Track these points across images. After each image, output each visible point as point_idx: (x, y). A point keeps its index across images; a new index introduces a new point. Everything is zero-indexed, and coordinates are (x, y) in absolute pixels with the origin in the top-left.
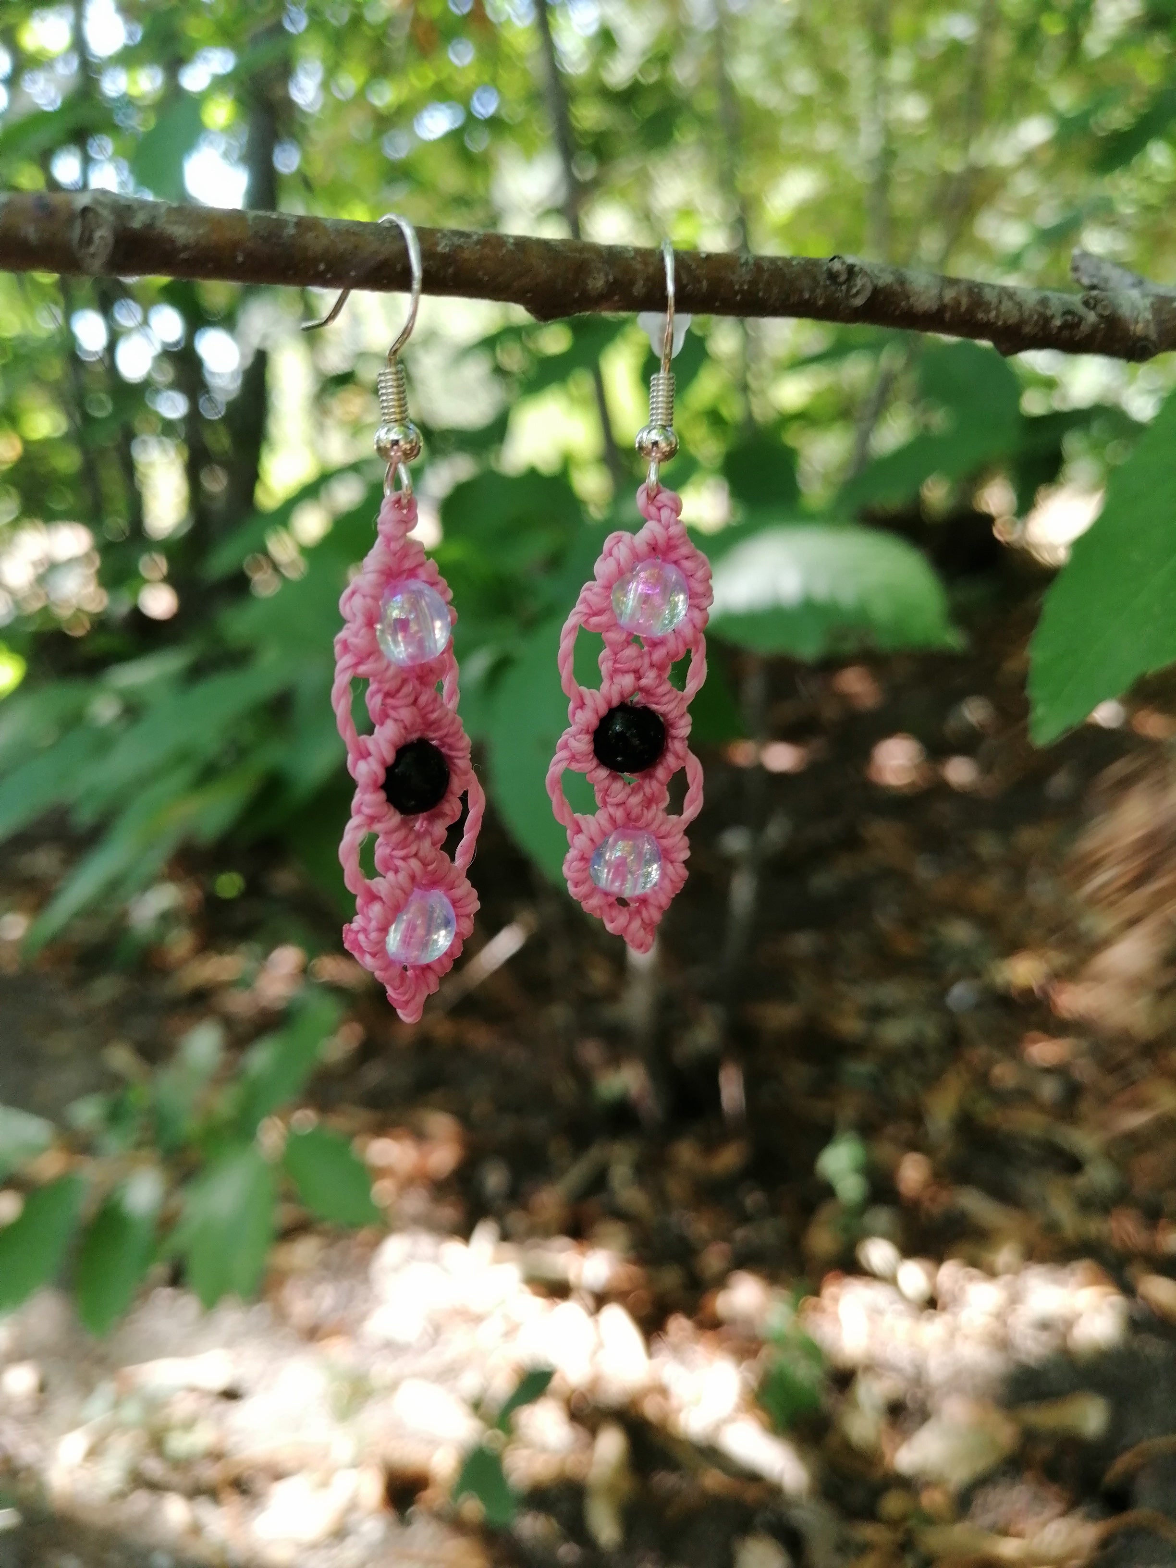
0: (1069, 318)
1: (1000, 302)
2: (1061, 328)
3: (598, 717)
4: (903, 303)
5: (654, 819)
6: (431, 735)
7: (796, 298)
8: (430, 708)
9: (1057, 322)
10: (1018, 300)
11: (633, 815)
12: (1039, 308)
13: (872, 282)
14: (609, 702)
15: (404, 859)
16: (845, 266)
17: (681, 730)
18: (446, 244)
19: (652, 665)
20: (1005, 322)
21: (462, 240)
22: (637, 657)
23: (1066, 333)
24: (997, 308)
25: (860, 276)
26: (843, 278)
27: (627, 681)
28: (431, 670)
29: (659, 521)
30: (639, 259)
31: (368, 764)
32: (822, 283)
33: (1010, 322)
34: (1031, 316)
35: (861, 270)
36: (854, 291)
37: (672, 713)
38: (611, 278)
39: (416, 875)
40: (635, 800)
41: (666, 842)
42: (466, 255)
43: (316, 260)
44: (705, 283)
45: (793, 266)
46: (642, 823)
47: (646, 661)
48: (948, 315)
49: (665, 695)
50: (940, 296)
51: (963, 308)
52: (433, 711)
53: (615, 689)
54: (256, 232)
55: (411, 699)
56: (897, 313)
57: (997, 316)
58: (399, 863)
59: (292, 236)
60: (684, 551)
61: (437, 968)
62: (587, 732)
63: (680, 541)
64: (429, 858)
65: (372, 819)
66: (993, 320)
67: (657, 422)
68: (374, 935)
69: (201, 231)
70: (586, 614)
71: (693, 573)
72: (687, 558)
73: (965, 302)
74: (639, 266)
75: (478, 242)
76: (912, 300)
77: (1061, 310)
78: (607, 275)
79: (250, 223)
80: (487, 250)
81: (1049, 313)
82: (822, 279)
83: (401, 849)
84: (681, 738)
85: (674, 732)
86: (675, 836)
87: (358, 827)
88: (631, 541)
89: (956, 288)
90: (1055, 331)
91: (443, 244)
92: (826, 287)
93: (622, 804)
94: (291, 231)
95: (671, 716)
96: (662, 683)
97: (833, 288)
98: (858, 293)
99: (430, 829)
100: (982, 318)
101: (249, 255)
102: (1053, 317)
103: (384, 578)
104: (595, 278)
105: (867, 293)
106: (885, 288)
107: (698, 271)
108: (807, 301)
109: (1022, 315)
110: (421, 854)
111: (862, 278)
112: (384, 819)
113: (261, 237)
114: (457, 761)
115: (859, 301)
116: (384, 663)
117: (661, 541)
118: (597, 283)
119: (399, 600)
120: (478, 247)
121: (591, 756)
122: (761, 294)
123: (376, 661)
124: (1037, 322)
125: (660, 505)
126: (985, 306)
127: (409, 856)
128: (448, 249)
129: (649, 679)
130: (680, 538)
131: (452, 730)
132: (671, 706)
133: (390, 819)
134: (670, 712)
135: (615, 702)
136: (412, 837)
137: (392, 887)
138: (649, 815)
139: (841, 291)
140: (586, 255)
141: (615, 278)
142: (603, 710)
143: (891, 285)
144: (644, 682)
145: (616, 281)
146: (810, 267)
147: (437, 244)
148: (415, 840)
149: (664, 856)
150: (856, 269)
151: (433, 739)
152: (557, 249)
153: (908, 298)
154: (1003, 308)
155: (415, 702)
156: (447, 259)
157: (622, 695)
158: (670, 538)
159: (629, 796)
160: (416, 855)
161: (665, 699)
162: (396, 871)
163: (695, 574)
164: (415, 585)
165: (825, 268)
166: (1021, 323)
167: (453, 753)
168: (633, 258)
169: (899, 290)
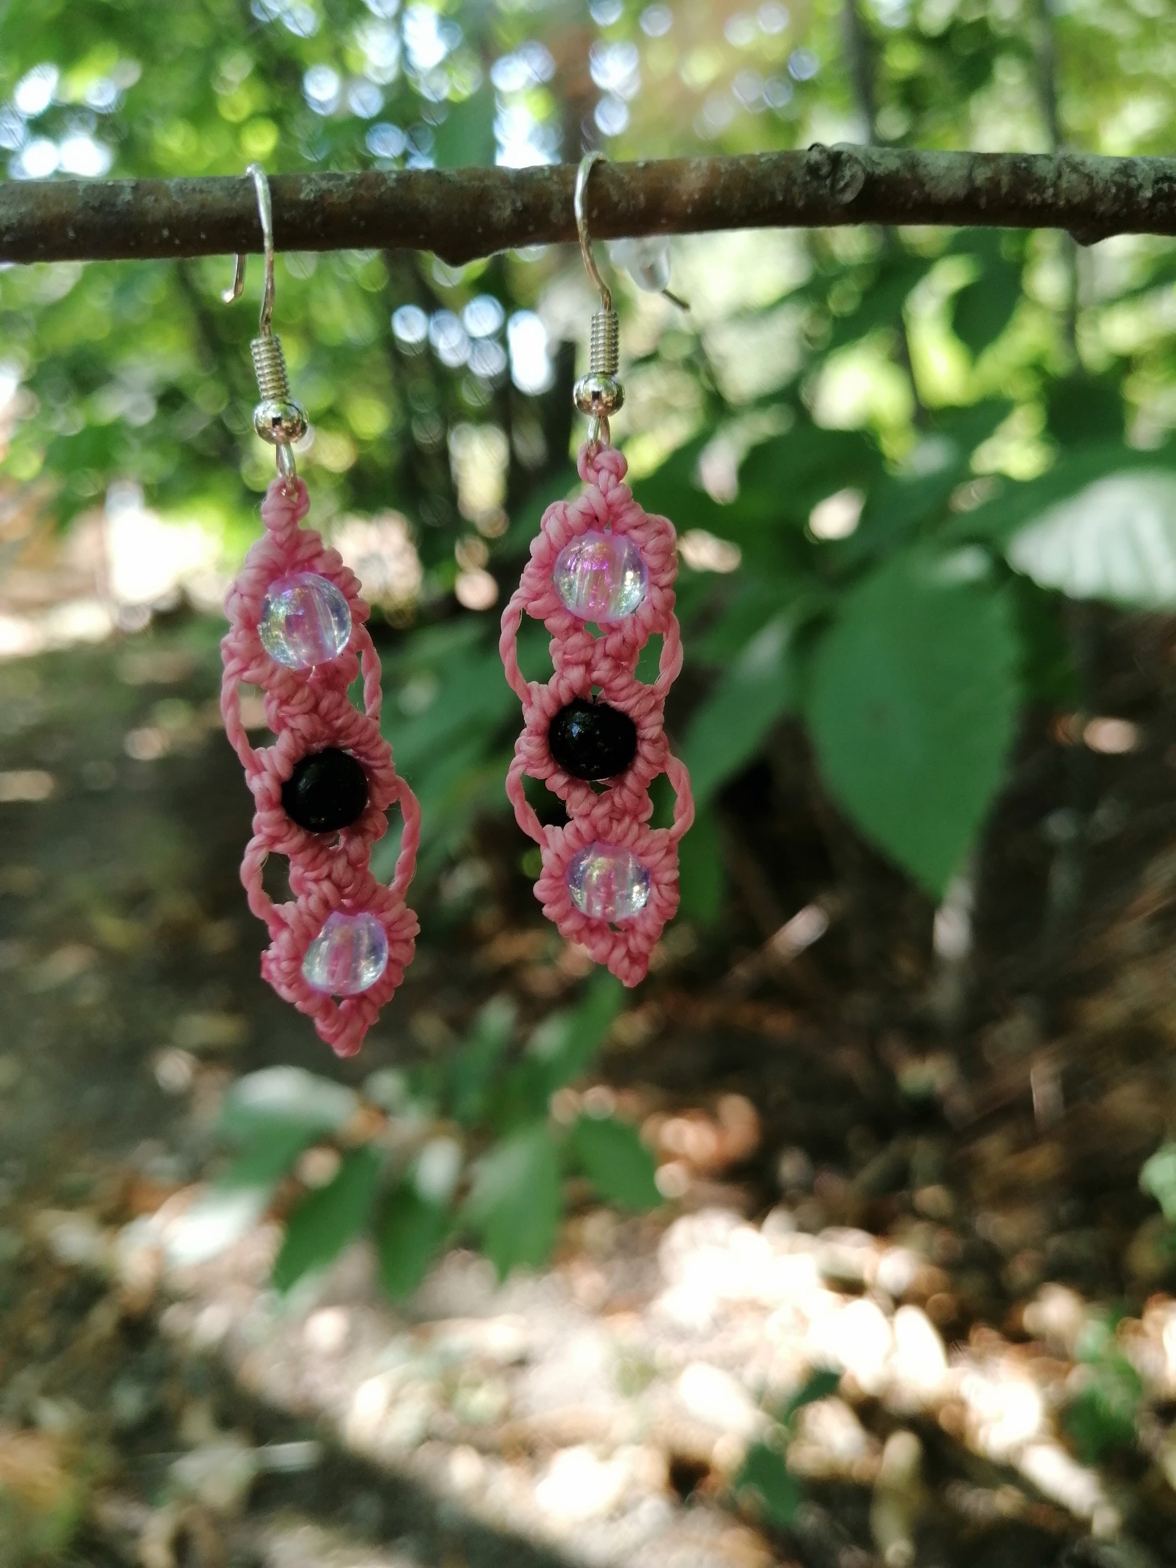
0: (1165, 186)
1: (1059, 176)
2: (1152, 201)
3: (547, 716)
4: (915, 193)
5: (625, 835)
6: (342, 743)
7: (766, 201)
8: (334, 714)
9: (1148, 193)
10: (1087, 171)
11: (600, 828)
12: (1118, 178)
13: (864, 170)
14: (558, 701)
15: (317, 881)
16: (824, 156)
17: (646, 730)
18: (311, 190)
19: (606, 656)
20: (1068, 201)
21: (331, 183)
22: (585, 647)
23: (1161, 206)
24: (1055, 185)
25: (848, 164)
26: (825, 170)
27: (576, 675)
28: (338, 671)
29: (598, 485)
30: (555, 178)
31: (261, 779)
32: (799, 180)
33: (1076, 200)
34: (1107, 189)
35: (850, 156)
36: (842, 184)
37: (632, 710)
38: (519, 204)
39: (329, 899)
40: (601, 810)
41: (648, 860)
42: (335, 198)
43: (156, 226)
44: (642, 197)
45: (761, 163)
46: (611, 838)
47: (599, 651)
48: (983, 201)
49: (622, 689)
50: (970, 178)
51: (1004, 190)
52: (337, 718)
53: (563, 684)
54: (87, 203)
55: (308, 706)
56: (910, 206)
57: (1056, 195)
58: (312, 886)
59: (128, 202)
60: (630, 518)
61: (375, 998)
62: (538, 734)
63: (624, 506)
64: (344, 881)
65: (274, 839)
66: (1050, 201)
67: (598, 369)
68: (284, 965)
69: (23, 209)
70: (526, 599)
71: (643, 545)
72: (636, 528)
73: (1005, 181)
74: (555, 188)
75: (352, 182)
76: (927, 188)
77: (1152, 174)
78: (514, 202)
79: (81, 193)
80: (362, 191)
81: (1133, 182)
82: (800, 175)
83: (311, 871)
84: (650, 739)
85: (642, 733)
86: (656, 853)
87: (258, 848)
88: (564, 513)
89: (993, 165)
90: (1145, 206)
91: (307, 190)
92: (805, 183)
93: (587, 816)
94: (127, 196)
95: (633, 714)
96: (618, 675)
97: (815, 184)
98: (847, 185)
99: (347, 848)
100: (1034, 200)
101: (81, 229)
102: (1140, 186)
103: (265, 574)
104: (500, 208)
105: (859, 185)
106: (888, 176)
107: (633, 184)
108: (782, 204)
109: (1092, 190)
110: (335, 875)
111: (851, 166)
112: (285, 839)
113: (93, 208)
114: (376, 771)
115: (849, 197)
116: (269, 667)
117: (600, 510)
118: (504, 212)
119: (288, 595)
120: (351, 188)
121: (545, 761)
122: (718, 203)
123: (259, 666)
124: (1116, 197)
125: (599, 466)
126: (1039, 184)
127: (321, 878)
128: (312, 196)
129: (603, 670)
130: (621, 504)
131: (366, 736)
132: (631, 702)
133: (291, 839)
134: (632, 708)
135: (565, 699)
136: (323, 856)
137: (300, 913)
138: (618, 829)
139: (826, 186)
140: (488, 182)
141: (524, 205)
142: (551, 709)
143: (897, 171)
144: (596, 675)
145: (526, 208)
146: (783, 163)
147: (300, 191)
148: (327, 860)
149: (646, 877)
150: (844, 156)
151: (346, 748)
152: (451, 179)
153: (922, 185)
154: (1064, 184)
155: (315, 709)
156: (312, 208)
157: (571, 690)
158: (609, 506)
159: (594, 806)
160: (329, 877)
161: (623, 694)
162: (309, 894)
163: (646, 545)
164: (309, 579)
165: (805, 161)
166: (1094, 198)
167: (371, 763)
168: (549, 179)
169: (909, 176)
